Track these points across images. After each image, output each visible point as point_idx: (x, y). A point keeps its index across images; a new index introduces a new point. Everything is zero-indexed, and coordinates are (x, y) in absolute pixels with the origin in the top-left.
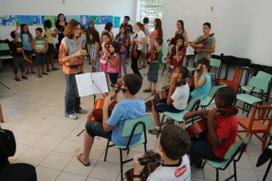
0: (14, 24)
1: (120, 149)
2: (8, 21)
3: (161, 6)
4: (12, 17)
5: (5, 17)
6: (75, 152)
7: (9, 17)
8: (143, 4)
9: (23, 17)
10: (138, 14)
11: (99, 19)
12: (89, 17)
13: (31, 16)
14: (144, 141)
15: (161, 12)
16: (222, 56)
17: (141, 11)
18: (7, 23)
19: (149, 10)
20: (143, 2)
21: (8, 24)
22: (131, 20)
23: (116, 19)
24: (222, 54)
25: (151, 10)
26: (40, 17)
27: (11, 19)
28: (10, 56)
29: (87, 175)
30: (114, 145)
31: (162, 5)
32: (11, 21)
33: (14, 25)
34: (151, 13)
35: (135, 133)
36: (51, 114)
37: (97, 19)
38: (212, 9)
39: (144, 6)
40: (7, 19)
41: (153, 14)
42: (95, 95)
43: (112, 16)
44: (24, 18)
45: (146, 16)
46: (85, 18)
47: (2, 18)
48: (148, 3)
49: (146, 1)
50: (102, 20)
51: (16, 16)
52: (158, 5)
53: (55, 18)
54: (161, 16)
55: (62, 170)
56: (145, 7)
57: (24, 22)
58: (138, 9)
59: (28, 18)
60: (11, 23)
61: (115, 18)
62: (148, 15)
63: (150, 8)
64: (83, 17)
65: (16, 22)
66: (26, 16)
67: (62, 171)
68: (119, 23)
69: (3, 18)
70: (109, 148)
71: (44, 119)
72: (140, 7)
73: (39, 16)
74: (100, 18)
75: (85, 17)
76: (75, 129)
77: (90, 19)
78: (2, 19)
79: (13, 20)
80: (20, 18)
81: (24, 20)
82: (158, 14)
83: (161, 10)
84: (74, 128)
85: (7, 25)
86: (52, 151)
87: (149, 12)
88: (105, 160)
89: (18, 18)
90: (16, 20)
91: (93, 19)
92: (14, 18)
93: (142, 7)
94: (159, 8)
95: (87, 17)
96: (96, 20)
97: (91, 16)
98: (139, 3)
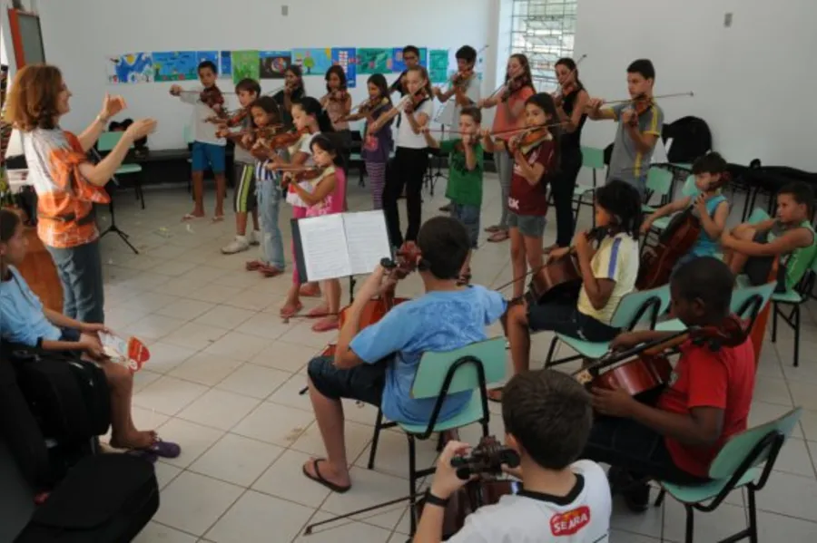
0: (148, 78)
1: (410, 435)
2: (132, 69)
3: (572, 17)
4: (143, 58)
5: (125, 59)
6: (288, 439)
7: (136, 57)
8: (517, 12)
9: (171, 56)
10: (503, 42)
11: (385, 58)
12: (357, 53)
13: (194, 53)
14: (481, 416)
15: (571, 33)
16: (756, 166)
17: (512, 32)
18: (130, 75)
19: (535, 29)
20: (517, 4)
21: (133, 78)
22: (481, 60)
23: (437, 57)
24: (756, 162)
25: (540, 29)
26: (220, 56)
27: (141, 63)
28: (135, 165)
29: (317, 505)
30: (394, 424)
31: (574, 13)
32: (140, 69)
33: (148, 81)
34: (541, 37)
35: (453, 389)
36: (232, 330)
37: (380, 57)
38: (728, 20)
39: (520, 16)
40: (132, 63)
41: (546, 40)
42: (354, 278)
43: (425, 49)
44: (174, 59)
45: (525, 48)
46: (346, 56)
47: (117, 61)
48: (532, 8)
49: (526, 3)
50: (395, 62)
51: (154, 54)
52: (561, 13)
53: (259, 57)
54: (572, 47)
55: (247, 485)
56: (526, 21)
57: (175, 70)
58: (504, 26)
59: (185, 59)
60: (140, 76)
61: (434, 54)
62: (534, 44)
63: (539, 24)
64: (341, 52)
65: (152, 70)
66: (180, 53)
67: (249, 488)
68: (446, 69)
69: (121, 61)
70: (383, 432)
71: (212, 341)
72: (509, 20)
73: (217, 53)
74: (390, 55)
75: (346, 53)
76: (295, 374)
77: (359, 57)
78: (119, 64)
79: (147, 67)
80: (166, 60)
81: (174, 66)
82: (561, 41)
83: (570, 27)
84: (295, 371)
85: (130, 80)
86: (228, 432)
87: (534, 36)
88: (371, 466)
89: (160, 59)
90: (155, 66)
91: (370, 57)
92: (148, 61)
93: (516, 19)
94: (567, 22)
95: (351, 51)
96: (376, 61)
97: (363, 51)
98: (505, 10)
